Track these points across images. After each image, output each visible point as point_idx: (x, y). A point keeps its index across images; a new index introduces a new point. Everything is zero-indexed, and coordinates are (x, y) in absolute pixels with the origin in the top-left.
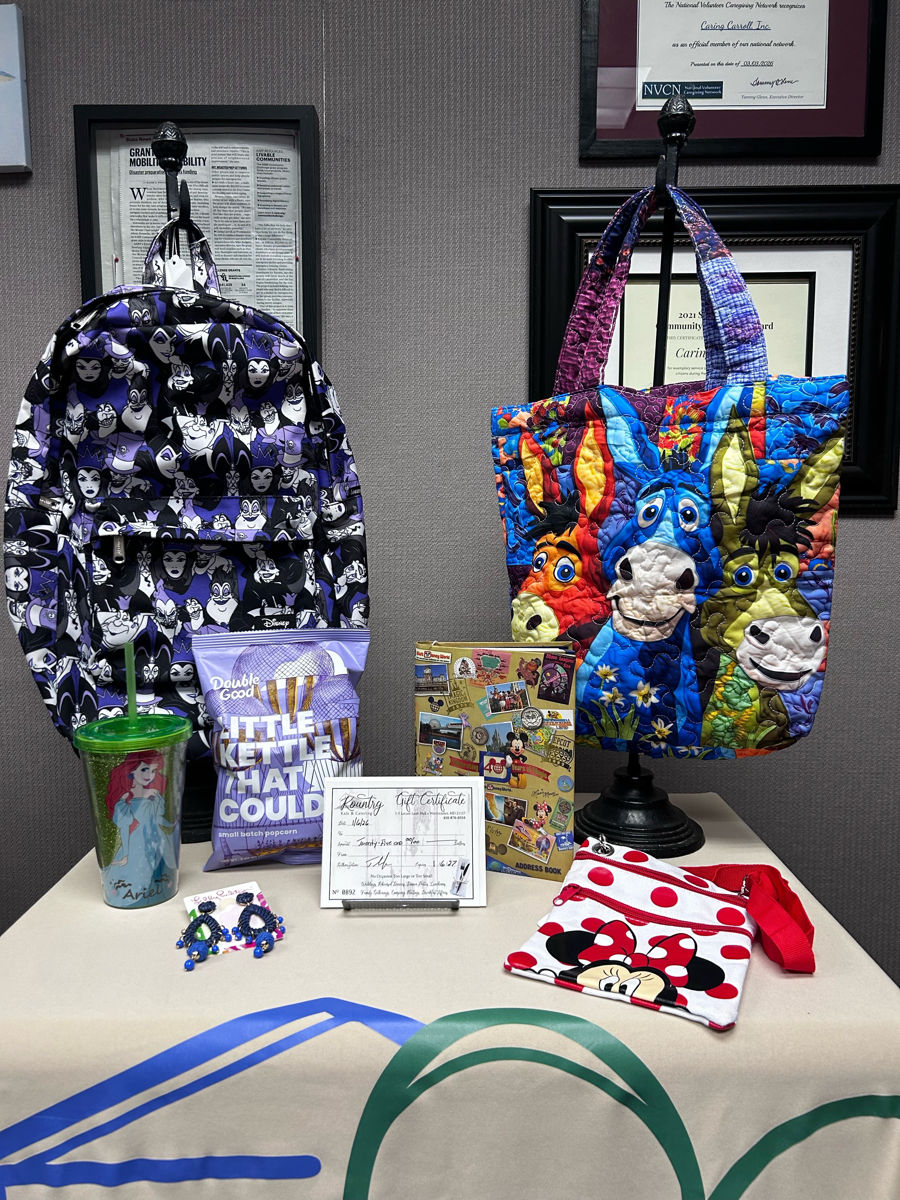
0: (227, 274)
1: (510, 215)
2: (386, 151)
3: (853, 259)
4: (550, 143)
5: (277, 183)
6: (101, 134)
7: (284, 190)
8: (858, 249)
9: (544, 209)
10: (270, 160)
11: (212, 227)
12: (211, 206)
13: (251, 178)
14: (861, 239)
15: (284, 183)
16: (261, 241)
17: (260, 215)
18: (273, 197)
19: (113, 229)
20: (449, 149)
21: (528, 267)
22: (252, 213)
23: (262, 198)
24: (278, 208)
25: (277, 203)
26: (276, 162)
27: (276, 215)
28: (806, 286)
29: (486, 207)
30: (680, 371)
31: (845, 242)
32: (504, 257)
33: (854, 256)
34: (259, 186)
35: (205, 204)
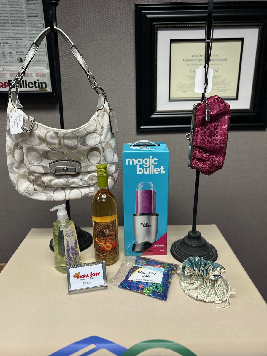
0: (18, 41)
1: (127, 14)
5: (34, 2)
7: (37, 5)
8: (261, 28)
9: (140, 12)
11: (10, 22)
12: (9, 13)
13: (23, 1)
14: (262, 24)
15: (36, 3)
16: (30, 27)
17: (29, 16)
18: (33, 8)
21: (135, 37)
22: (25, 15)
23: (28, 9)
24: (36, 13)
25: (35, 11)
27: (35, 16)
28: (240, 43)
29: (118, 11)
30: (192, 78)
31: (256, 25)
32: (125, 32)
33: (259, 31)
34: (27, 4)
35: (6, 12)
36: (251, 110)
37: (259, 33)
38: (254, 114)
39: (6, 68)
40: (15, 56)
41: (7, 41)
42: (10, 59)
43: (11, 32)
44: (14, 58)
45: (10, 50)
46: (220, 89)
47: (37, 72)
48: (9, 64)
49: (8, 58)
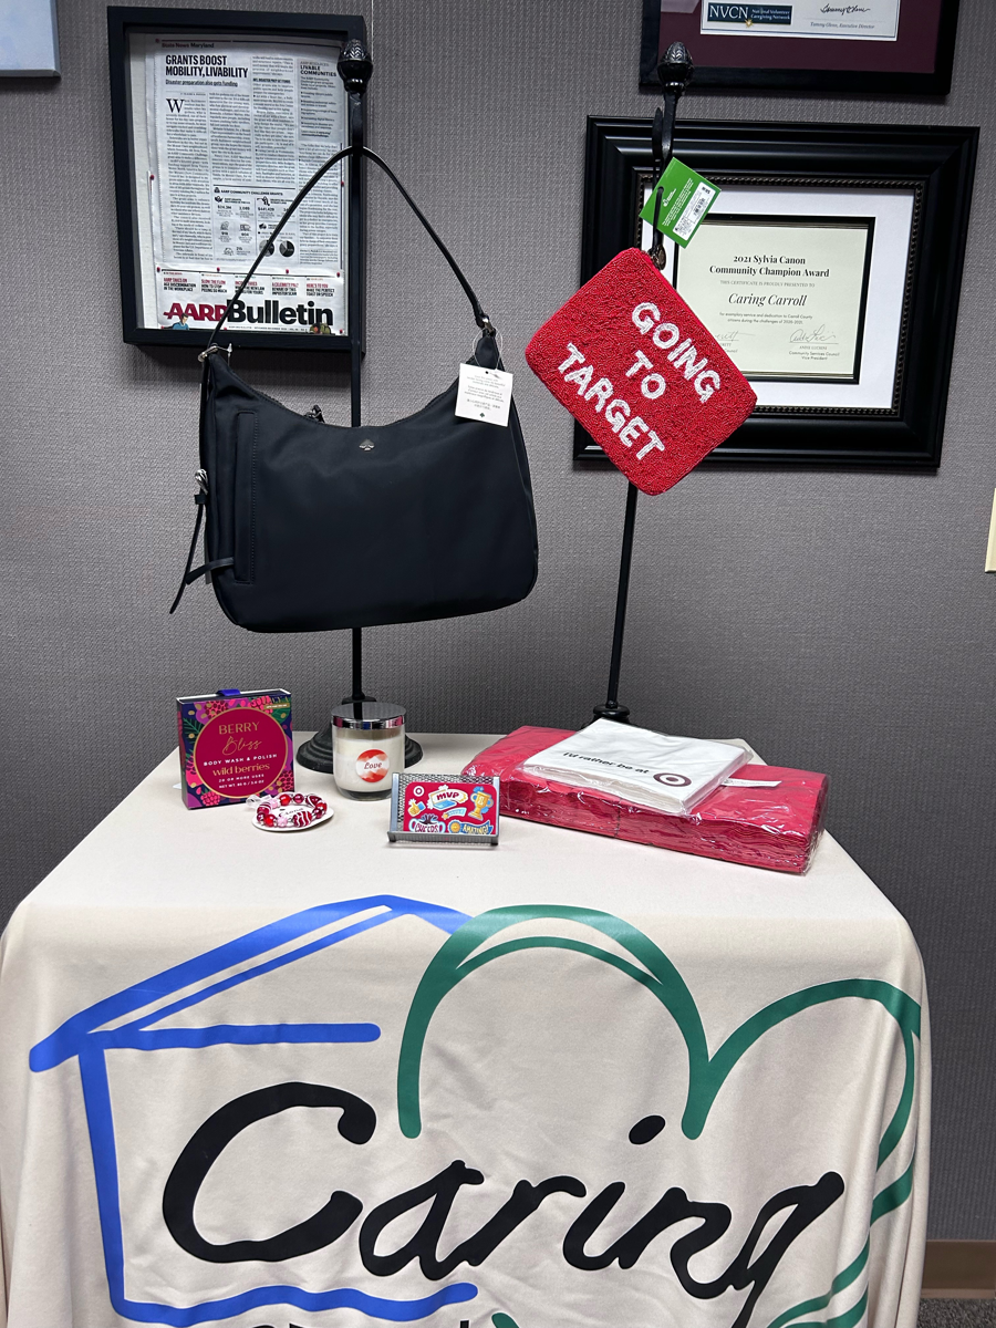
0: (269, 197)
1: (566, 144)
2: (437, 67)
3: (914, 205)
4: (609, 65)
5: (322, 99)
6: (135, 37)
7: (329, 107)
8: (919, 195)
9: (601, 140)
10: (315, 73)
11: (253, 145)
12: (252, 122)
13: (294, 93)
14: (923, 183)
15: (329, 99)
16: (304, 163)
17: (304, 134)
18: (318, 115)
19: (148, 143)
20: (503, 68)
21: (582, 202)
22: (295, 131)
23: (306, 116)
24: (324, 126)
25: (322, 122)
26: (321, 77)
27: (321, 135)
28: (865, 232)
29: (540, 134)
30: (732, 317)
31: (907, 187)
32: (557, 189)
33: (915, 201)
34: (303, 102)
35: (246, 120)
36: (896, 413)
37: (915, 207)
38: (902, 424)
39: (225, 267)
40: (254, 237)
41: (237, 196)
42: (239, 243)
43: (252, 175)
44: (253, 241)
45: (244, 221)
46: (808, 351)
47: (309, 282)
48: (235, 256)
49: (235, 241)
